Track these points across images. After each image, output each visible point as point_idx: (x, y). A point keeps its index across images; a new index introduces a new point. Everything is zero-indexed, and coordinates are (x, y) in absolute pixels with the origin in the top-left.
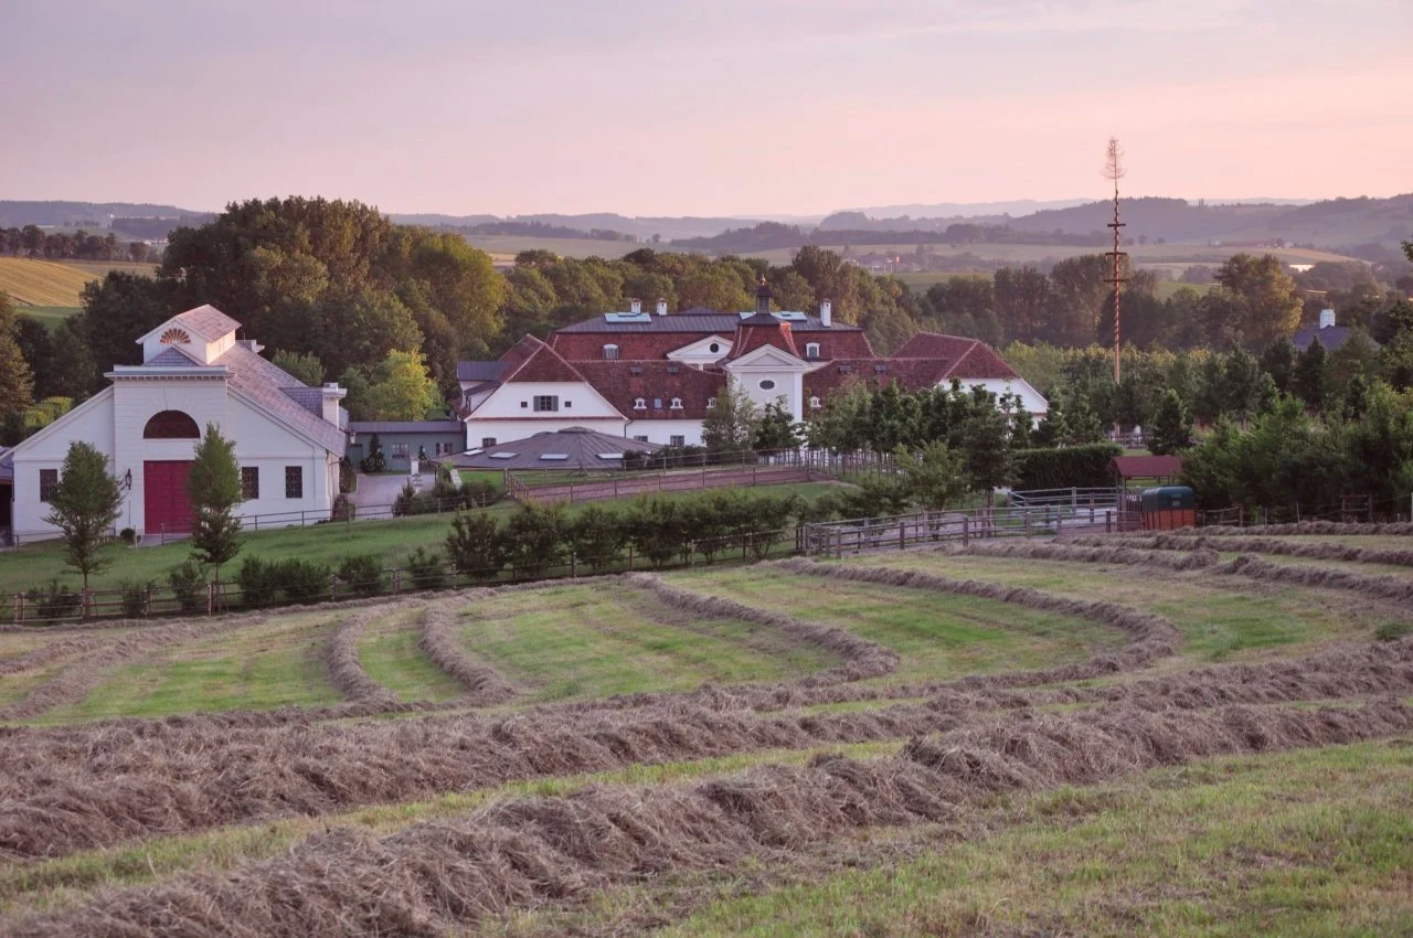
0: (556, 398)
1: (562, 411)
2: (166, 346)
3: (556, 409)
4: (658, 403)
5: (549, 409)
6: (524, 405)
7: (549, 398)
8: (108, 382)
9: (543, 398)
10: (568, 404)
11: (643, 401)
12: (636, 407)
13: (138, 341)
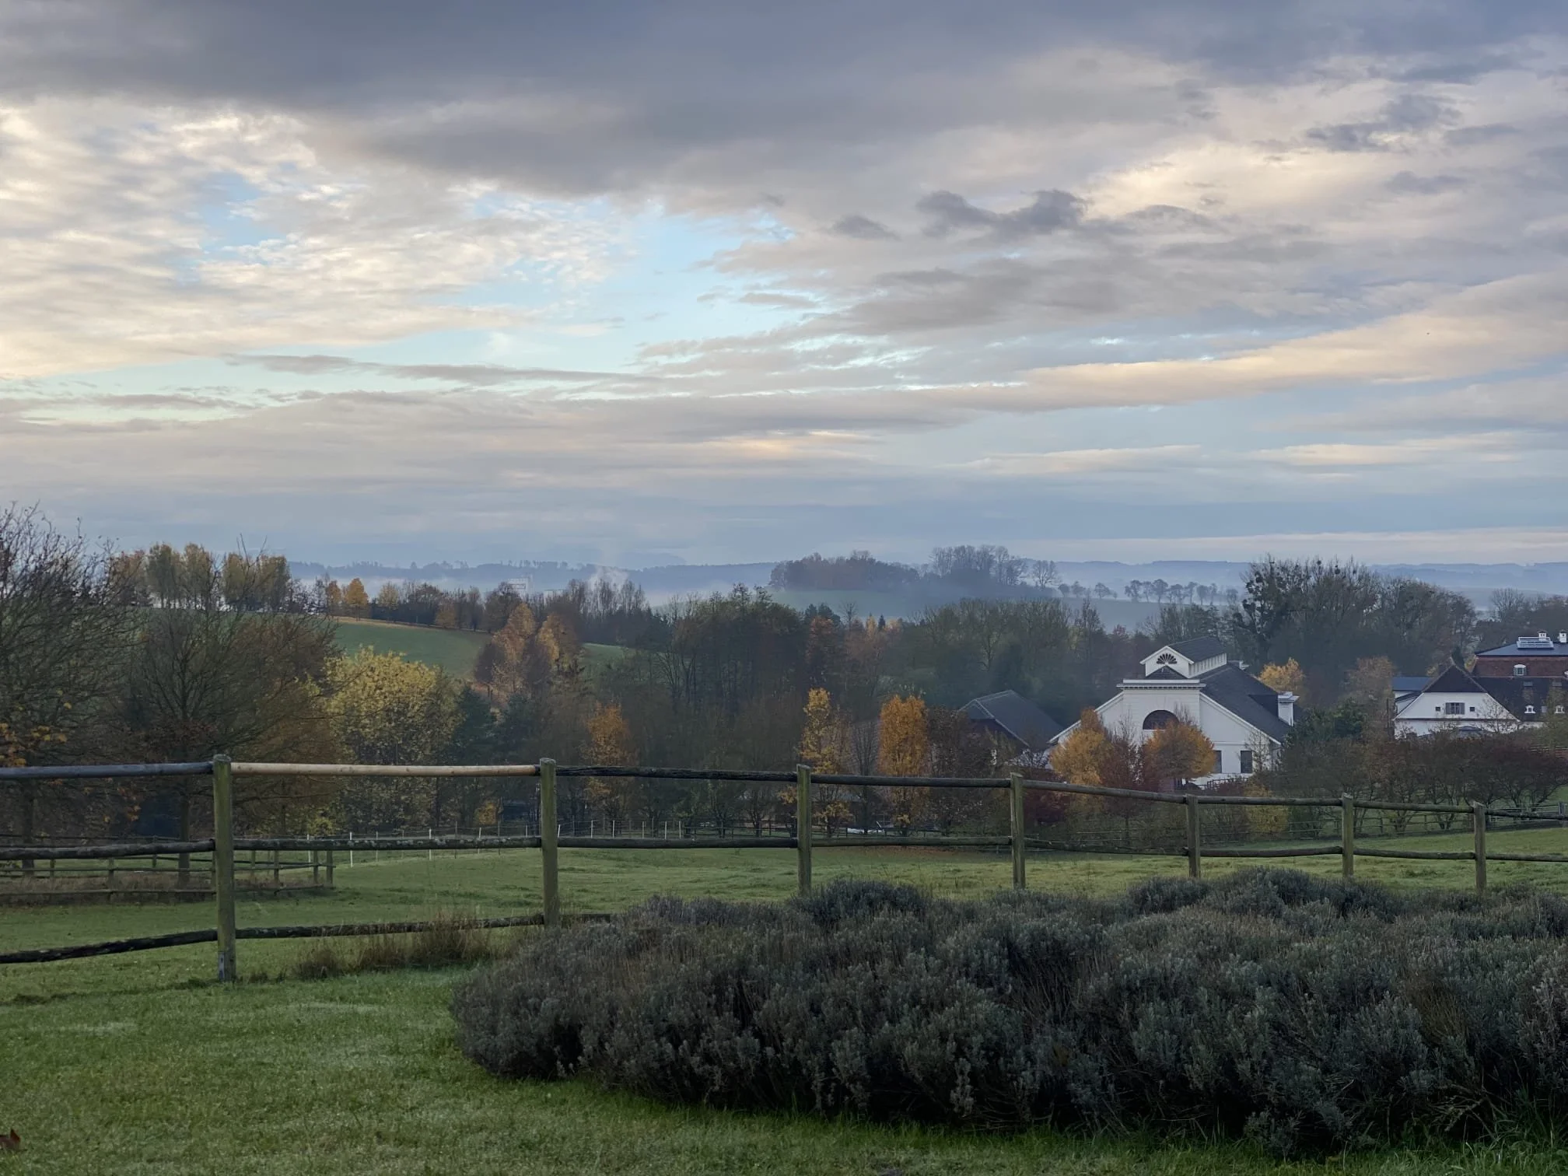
0: (1463, 704)
1: (1468, 714)
2: (1160, 666)
3: (1463, 713)
4: (1544, 710)
5: (1458, 713)
6: (1438, 709)
7: (1458, 704)
8: (1119, 690)
9: (1453, 704)
10: (1472, 709)
11: (1532, 707)
12: (1527, 712)
13: (1141, 662)
